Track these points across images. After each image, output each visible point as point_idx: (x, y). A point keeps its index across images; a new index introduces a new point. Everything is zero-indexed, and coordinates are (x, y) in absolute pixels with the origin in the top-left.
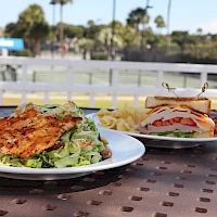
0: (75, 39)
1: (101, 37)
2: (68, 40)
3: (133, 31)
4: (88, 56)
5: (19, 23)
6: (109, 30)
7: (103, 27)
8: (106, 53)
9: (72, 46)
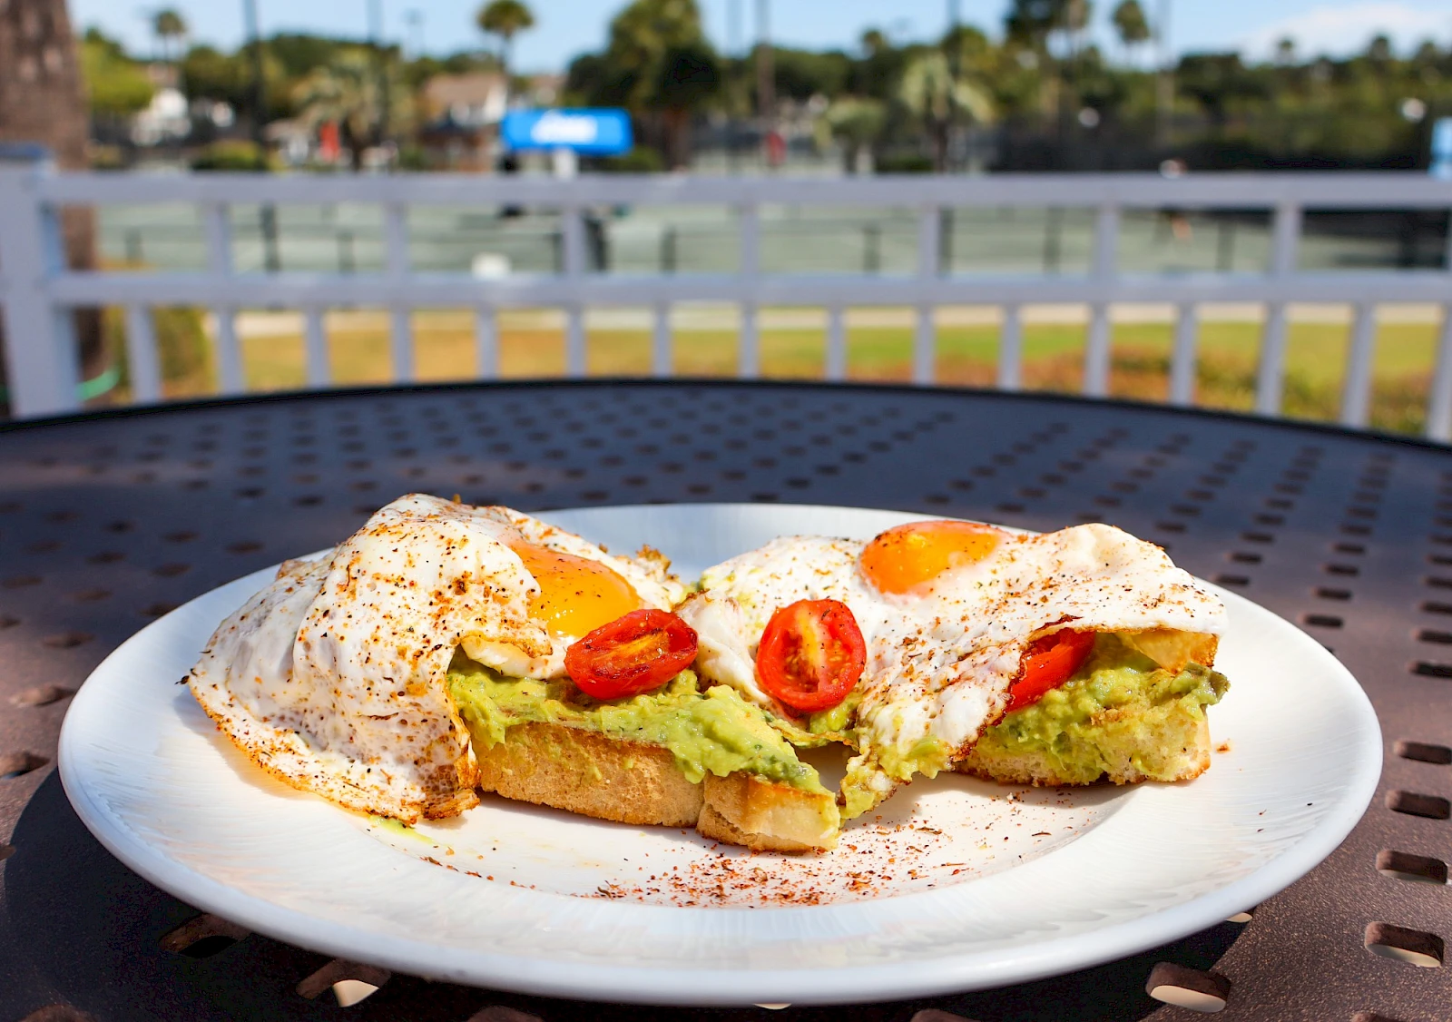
0: (816, 104)
1: (912, 89)
2: (788, 107)
3: (1028, 60)
4: (864, 161)
5: (610, 51)
6: (938, 65)
7: (916, 51)
8: (930, 149)
9: (807, 127)
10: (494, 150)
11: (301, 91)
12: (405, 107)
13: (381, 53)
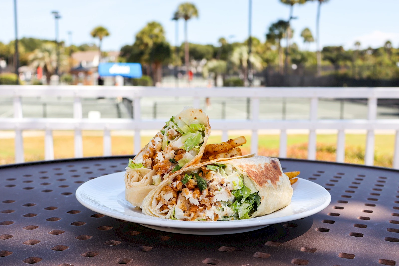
0: (204, 61)
1: (235, 57)
2: (194, 62)
3: (274, 48)
4: (220, 81)
5: (135, 45)
6: (245, 49)
7: (237, 45)
8: (241, 76)
9: (200, 69)
10: (95, 76)
11: (31, 56)
12: (65, 62)
13: (58, 44)
